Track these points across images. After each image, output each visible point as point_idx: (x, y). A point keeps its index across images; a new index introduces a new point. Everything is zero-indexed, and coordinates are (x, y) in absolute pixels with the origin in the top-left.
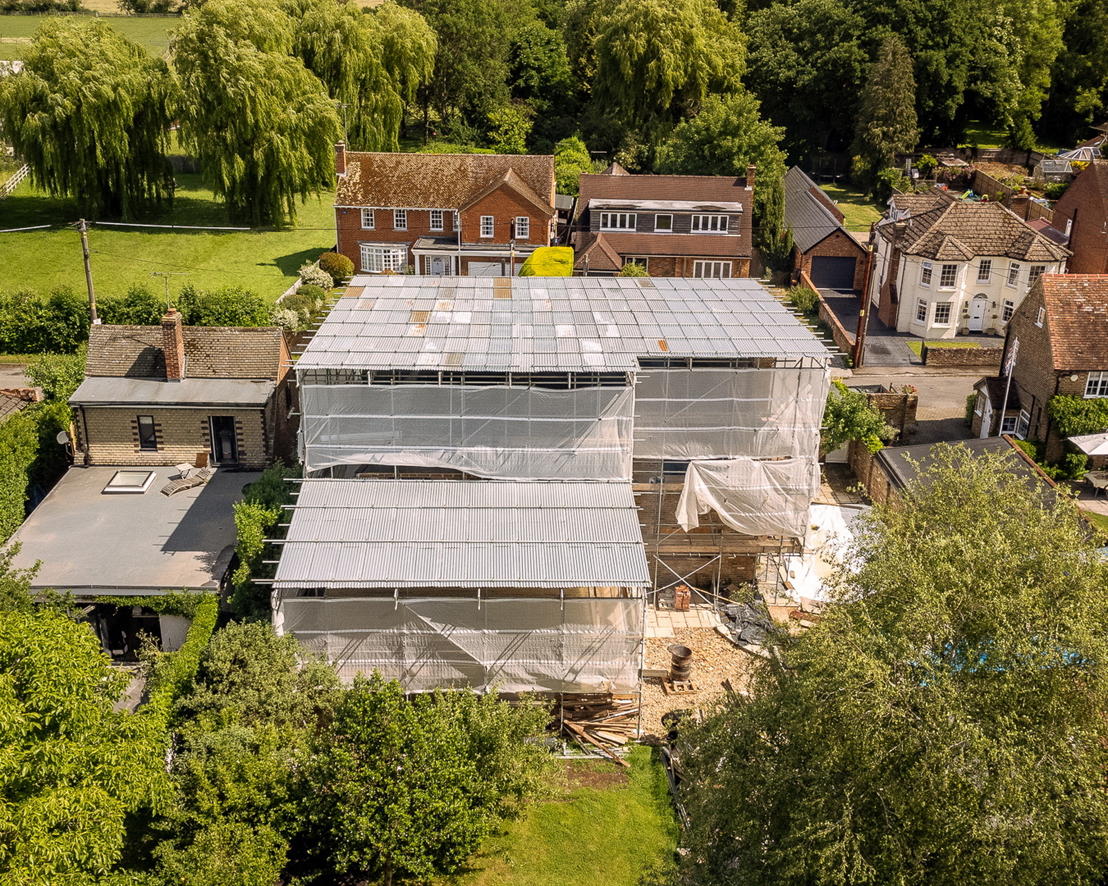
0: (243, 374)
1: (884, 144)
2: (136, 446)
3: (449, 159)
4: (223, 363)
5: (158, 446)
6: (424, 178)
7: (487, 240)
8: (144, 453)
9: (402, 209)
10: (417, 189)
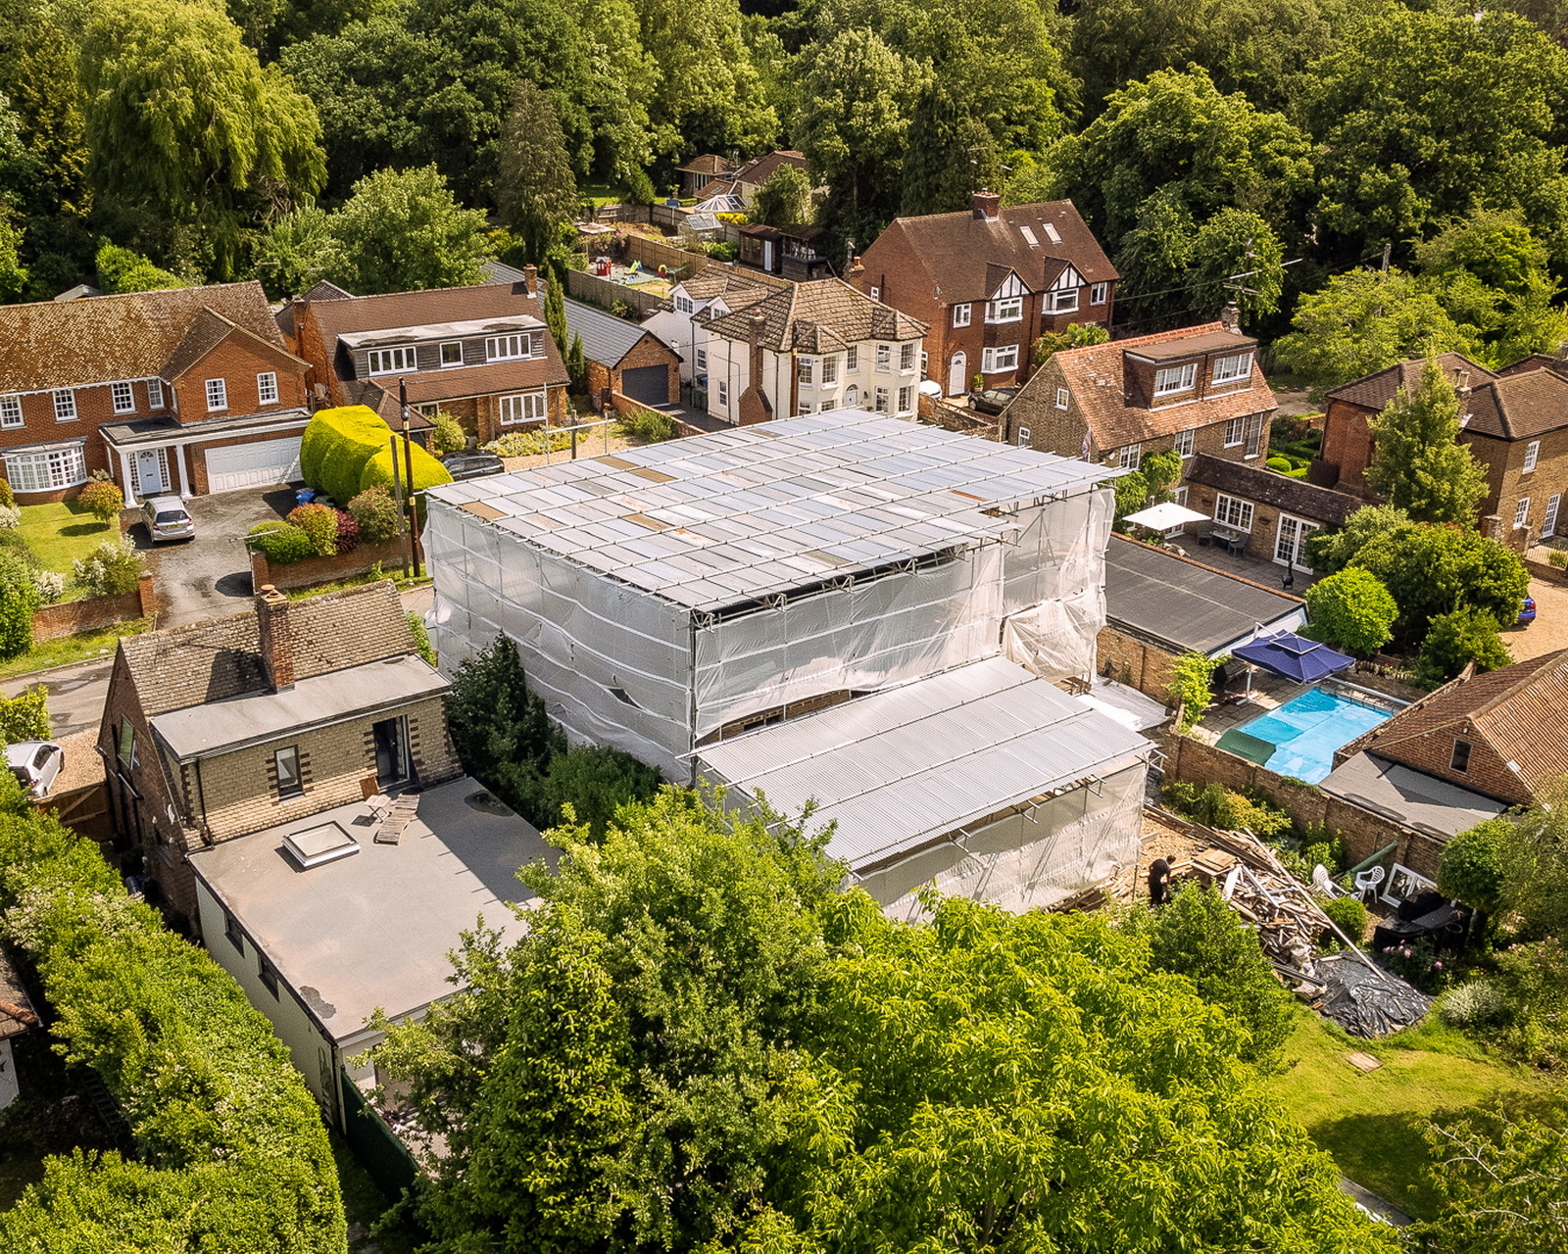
0: (369, 656)
1: (548, 215)
2: (273, 796)
3: (105, 304)
4: (337, 649)
5: (305, 786)
6: (80, 338)
7: (218, 414)
8: (286, 803)
9: (66, 388)
10: (77, 355)
